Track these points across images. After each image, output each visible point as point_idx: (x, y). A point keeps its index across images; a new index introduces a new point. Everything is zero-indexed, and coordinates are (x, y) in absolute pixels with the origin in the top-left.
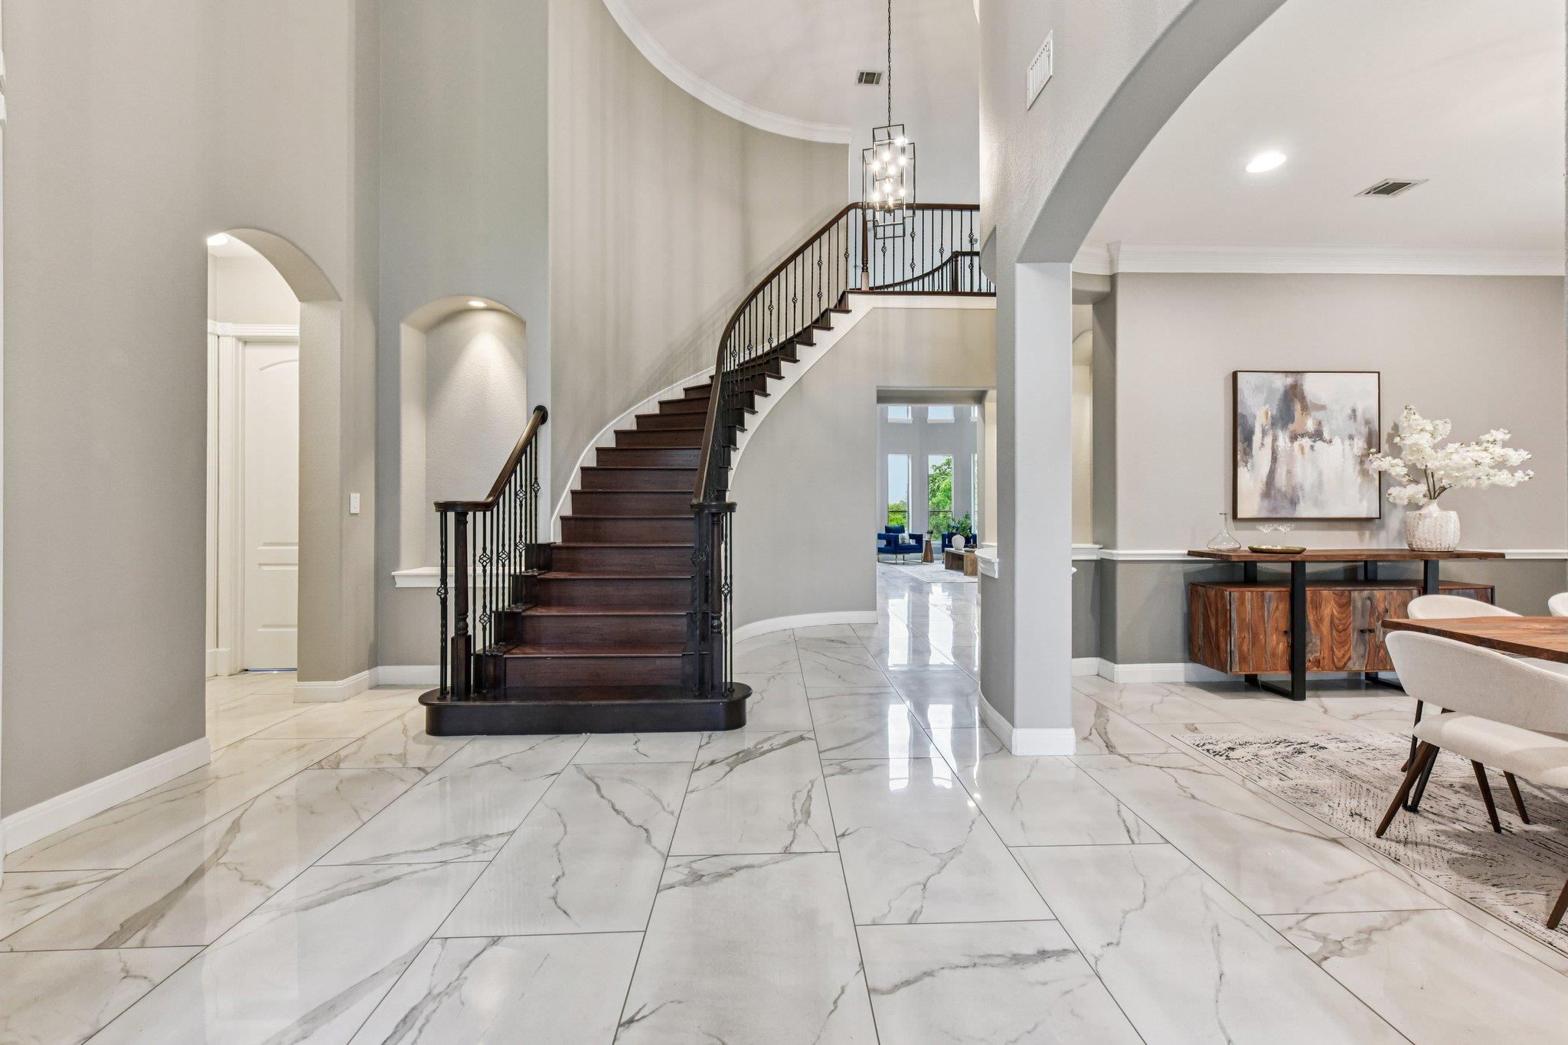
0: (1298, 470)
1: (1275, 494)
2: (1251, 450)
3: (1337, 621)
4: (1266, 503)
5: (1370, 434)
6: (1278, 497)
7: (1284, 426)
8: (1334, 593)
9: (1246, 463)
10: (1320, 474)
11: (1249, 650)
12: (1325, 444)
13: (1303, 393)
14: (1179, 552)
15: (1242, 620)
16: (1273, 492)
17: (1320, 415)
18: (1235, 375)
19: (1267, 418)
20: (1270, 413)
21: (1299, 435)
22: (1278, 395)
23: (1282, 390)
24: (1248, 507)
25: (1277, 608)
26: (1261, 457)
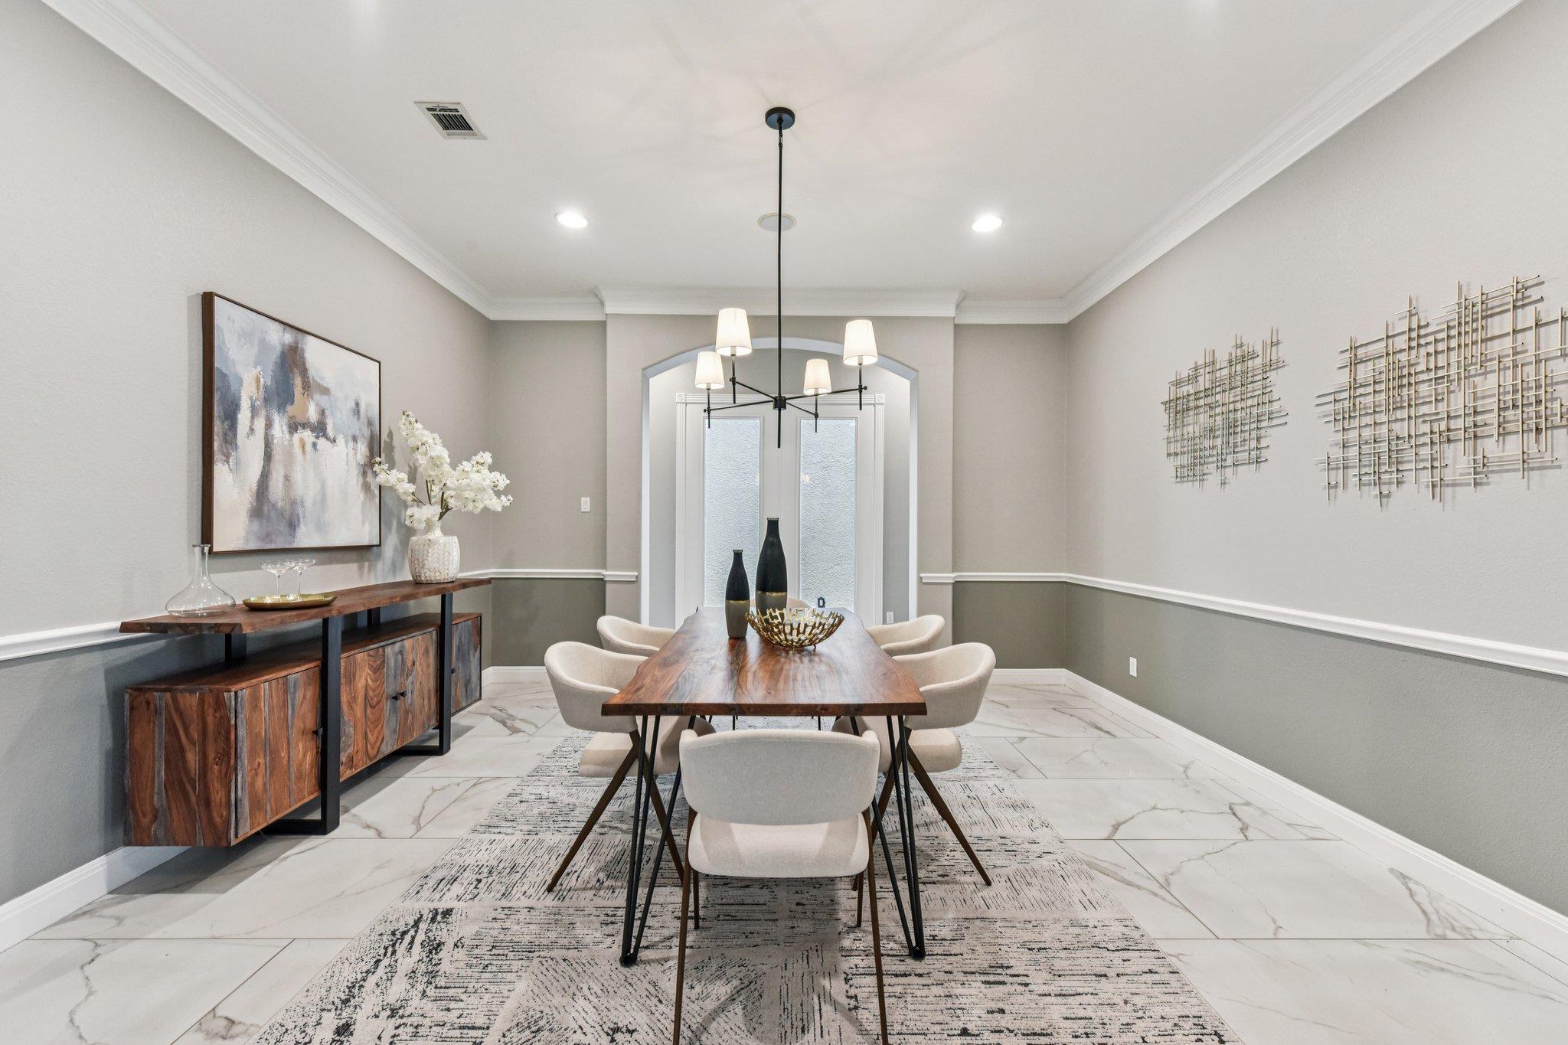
0: (298, 476)
1: (268, 510)
2: (235, 435)
3: (371, 693)
4: (256, 526)
5: (372, 437)
6: (273, 514)
7: (282, 405)
8: (369, 655)
9: (227, 456)
10: (323, 486)
11: (265, 785)
12: (329, 443)
13: (304, 363)
14: (104, 626)
15: (254, 736)
16: (265, 508)
17: (323, 400)
18: (208, 301)
19: (258, 388)
20: (262, 380)
21: (300, 424)
22: (274, 357)
23: (279, 349)
24: (232, 531)
25: (304, 697)
26: (250, 448)
